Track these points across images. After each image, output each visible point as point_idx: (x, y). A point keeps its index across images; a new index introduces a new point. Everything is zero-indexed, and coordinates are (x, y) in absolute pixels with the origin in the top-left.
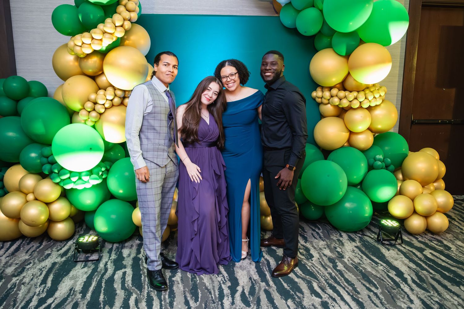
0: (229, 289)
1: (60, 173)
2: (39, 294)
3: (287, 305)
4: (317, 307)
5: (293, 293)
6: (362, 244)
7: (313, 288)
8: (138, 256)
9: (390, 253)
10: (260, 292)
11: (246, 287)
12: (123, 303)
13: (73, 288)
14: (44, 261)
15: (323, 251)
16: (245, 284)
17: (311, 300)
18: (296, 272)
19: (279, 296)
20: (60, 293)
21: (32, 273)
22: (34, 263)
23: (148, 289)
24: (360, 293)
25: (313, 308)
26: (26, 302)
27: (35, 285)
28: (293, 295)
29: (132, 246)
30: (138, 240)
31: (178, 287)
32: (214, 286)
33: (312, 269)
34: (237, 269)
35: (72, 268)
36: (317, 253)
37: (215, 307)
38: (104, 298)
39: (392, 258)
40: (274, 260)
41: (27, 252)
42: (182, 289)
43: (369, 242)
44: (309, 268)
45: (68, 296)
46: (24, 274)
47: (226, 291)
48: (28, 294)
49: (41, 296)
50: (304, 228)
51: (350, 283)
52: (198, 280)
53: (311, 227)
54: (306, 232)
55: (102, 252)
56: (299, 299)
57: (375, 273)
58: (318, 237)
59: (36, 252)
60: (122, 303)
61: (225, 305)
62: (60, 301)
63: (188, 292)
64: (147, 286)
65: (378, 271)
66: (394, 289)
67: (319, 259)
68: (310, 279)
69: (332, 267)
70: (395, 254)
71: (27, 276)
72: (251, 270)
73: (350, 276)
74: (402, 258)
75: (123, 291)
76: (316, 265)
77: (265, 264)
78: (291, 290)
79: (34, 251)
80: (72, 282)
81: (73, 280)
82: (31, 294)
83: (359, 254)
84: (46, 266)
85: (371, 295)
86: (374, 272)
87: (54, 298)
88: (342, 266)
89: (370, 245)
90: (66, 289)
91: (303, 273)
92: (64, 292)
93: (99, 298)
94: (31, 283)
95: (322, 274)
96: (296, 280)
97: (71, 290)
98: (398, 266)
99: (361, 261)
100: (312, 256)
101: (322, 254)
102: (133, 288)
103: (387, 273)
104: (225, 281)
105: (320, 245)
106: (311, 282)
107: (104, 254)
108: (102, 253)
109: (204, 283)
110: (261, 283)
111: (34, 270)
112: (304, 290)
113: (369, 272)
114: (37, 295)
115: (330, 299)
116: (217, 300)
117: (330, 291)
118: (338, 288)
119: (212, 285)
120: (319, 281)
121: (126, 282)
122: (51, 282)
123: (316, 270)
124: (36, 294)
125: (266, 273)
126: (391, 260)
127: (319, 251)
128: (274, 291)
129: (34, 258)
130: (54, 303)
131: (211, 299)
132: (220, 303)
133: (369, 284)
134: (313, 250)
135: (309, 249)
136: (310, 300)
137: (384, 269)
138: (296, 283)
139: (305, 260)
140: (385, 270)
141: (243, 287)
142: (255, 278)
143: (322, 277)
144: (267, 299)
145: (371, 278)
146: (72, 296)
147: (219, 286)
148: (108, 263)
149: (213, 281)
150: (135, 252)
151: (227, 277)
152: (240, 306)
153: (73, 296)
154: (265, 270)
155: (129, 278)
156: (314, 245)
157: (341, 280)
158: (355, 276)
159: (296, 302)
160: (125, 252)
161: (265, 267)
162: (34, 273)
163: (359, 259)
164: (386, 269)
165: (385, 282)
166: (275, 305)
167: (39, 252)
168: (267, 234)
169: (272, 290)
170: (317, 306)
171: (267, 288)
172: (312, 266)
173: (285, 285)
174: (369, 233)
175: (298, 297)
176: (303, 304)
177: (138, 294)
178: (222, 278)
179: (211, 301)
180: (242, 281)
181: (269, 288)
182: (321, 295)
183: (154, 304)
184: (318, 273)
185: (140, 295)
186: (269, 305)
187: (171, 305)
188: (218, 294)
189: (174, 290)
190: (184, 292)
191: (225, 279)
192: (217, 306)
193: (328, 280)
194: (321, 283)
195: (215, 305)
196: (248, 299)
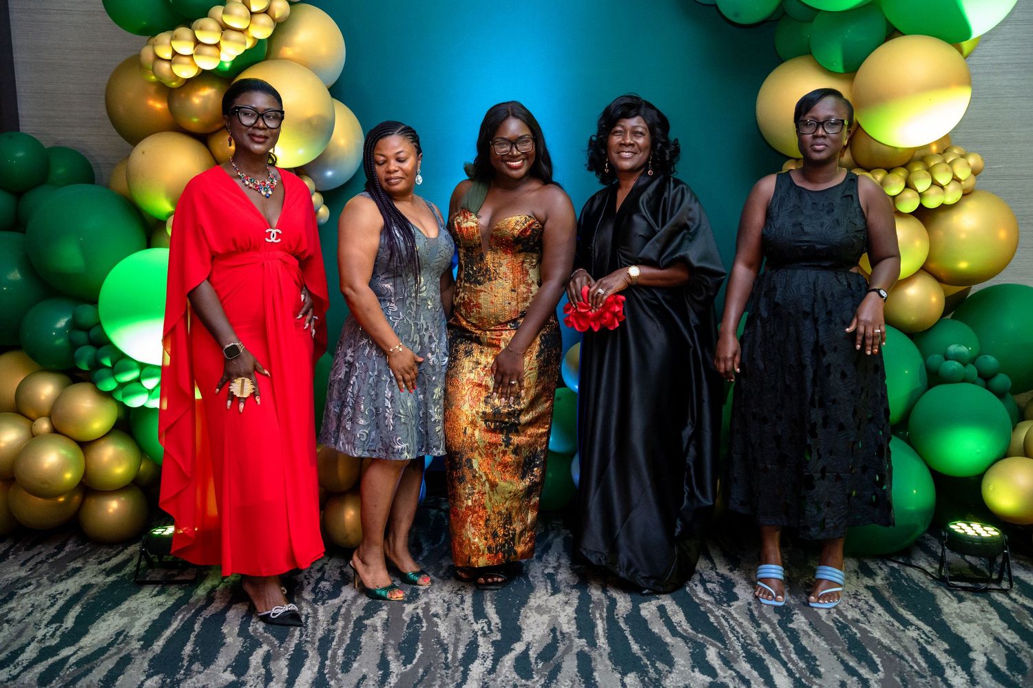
0: (492, 647)
1: (116, 366)
2: (42, 639)
3: (623, 682)
5: (648, 663)
6: (890, 584)
7: (704, 657)
9: (960, 608)
10: (566, 656)
11: (535, 645)
12: (236, 661)
13: (124, 631)
14: (64, 582)
16: (534, 640)
17: (685, 679)
18: (675, 625)
19: (610, 667)
20: (92, 638)
21: (32, 602)
22: (39, 585)
24: (823, 676)
26: (11, 652)
27: (36, 624)
28: (646, 666)
31: (372, 637)
32: (457, 640)
33: (720, 623)
34: (528, 611)
35: (130, 595)
37: (448, 675)
38: (194, 650)
39: (960, 617)
40: (629, 601)
41: (23, 564)
42: (381, 640)
43: (912, 581)
44: (712, 619)
45: (111, 645)
46: (13, 604)
47: (485, 647)
48: (19, 639)
49: (47, 644)
51: (807, 656)
52: (423, 627)
56: (657, 674)
57: (889, 642)
59: (45, 565)
60: (233, 660)
61: (471, 674)
62: (89, 653)
63: (393, 646)
65: (900, 638)
66: (922, 677)
67: (749, 604)
68: (706, 640)
69: (776, 622)
70: (974, 610)
71: (19, 608)
72: (562, 615)
73: (816, 644)
74: (990, 620)
75: (241, 639)
76: (735, 615)
77: (602, 605)
78: (644, 658)
79: (42, 562)
80: (125, 620)
81: (128, 616)
82: (24, 640)
83: (867, 603)
84: (68, 590)
85: (849, 682)
86: (886, 641)
87: (77, 646)
88: (805, 623)
89: (912, 587)
90: (107, 632)
91: (692, 629)
92: (101, 638)
93: (182, 649)
94: (26, 620)
95: (741, 633)
96: (669, 639)
97: (118, 634)
98: (966, 635)
99: (865, 616)
100: (733, 599)
102: (266, 634)
103: (925, 645)
104: (488, 632)
106: (705, 646)
109: (437, 631)
110: (577, 640)
111: (37, 598)
112: (679, 659)
113: (874, 639)
114: (37, 642)
115: (737, 680)
116: (457, 664)
117: (745, 667)
118: (770, 661)
119: (456, 637)
120: (726, 646)
121: (251, 624)
122: (74, 620)
123: (730, 625)
124: (36, 640)
125: (599, 622)
126: (955, 622)
128: (601, 656)
129: (41, 576)
130: (76, 656)
131: (443, 661)
132: (462, 669)
133: (859, 662)
135: (733, 583)
136: (684, 677)
137: (919, 637)
138: (666, 644)
139: (712, 603)
140: (922, 638)
141: (529, 644)
142: (565, 628)
143: (738, 639)
144: (576, 670)
145: (870, 651)
146: (118, 644)
147: (472, 639)
148: (217, 589)
149: (458, 629)
151: (497, 624)
152: (506, 677)
153: (123, 645)
154: (598, 616)
157: (785, 647)
158: (828, 644)
159: (646, 679)
161: (602, 611)
162: (36, 603)
163: (862, 613)
164: (925, 638)
165: (907, 661)
166: (593, 681)
167: (52, 566)
169: (598, 654)
171: (586, 649)
172: (724, 617)
173: (635, 647)
174: (928, 561)
175: (656, 669)
176: (662, 683)
177: (275, 646)
178: (484, 624)
179: (443, 665)
180: (531, 633)
181: (593, 650)
182: (719, 671)
183: (308, 663)
184: (733, 629)
185: (280, 647)
186: (577, 679)
187: (346, 667)
188: (463, 654)
189: (361, 642)
190: (384, 646)
191: (492, 628)
192: (452, 675)
193: (750, 645)
194: (729, 650)
195: (448, 672)
196: (532, 666)
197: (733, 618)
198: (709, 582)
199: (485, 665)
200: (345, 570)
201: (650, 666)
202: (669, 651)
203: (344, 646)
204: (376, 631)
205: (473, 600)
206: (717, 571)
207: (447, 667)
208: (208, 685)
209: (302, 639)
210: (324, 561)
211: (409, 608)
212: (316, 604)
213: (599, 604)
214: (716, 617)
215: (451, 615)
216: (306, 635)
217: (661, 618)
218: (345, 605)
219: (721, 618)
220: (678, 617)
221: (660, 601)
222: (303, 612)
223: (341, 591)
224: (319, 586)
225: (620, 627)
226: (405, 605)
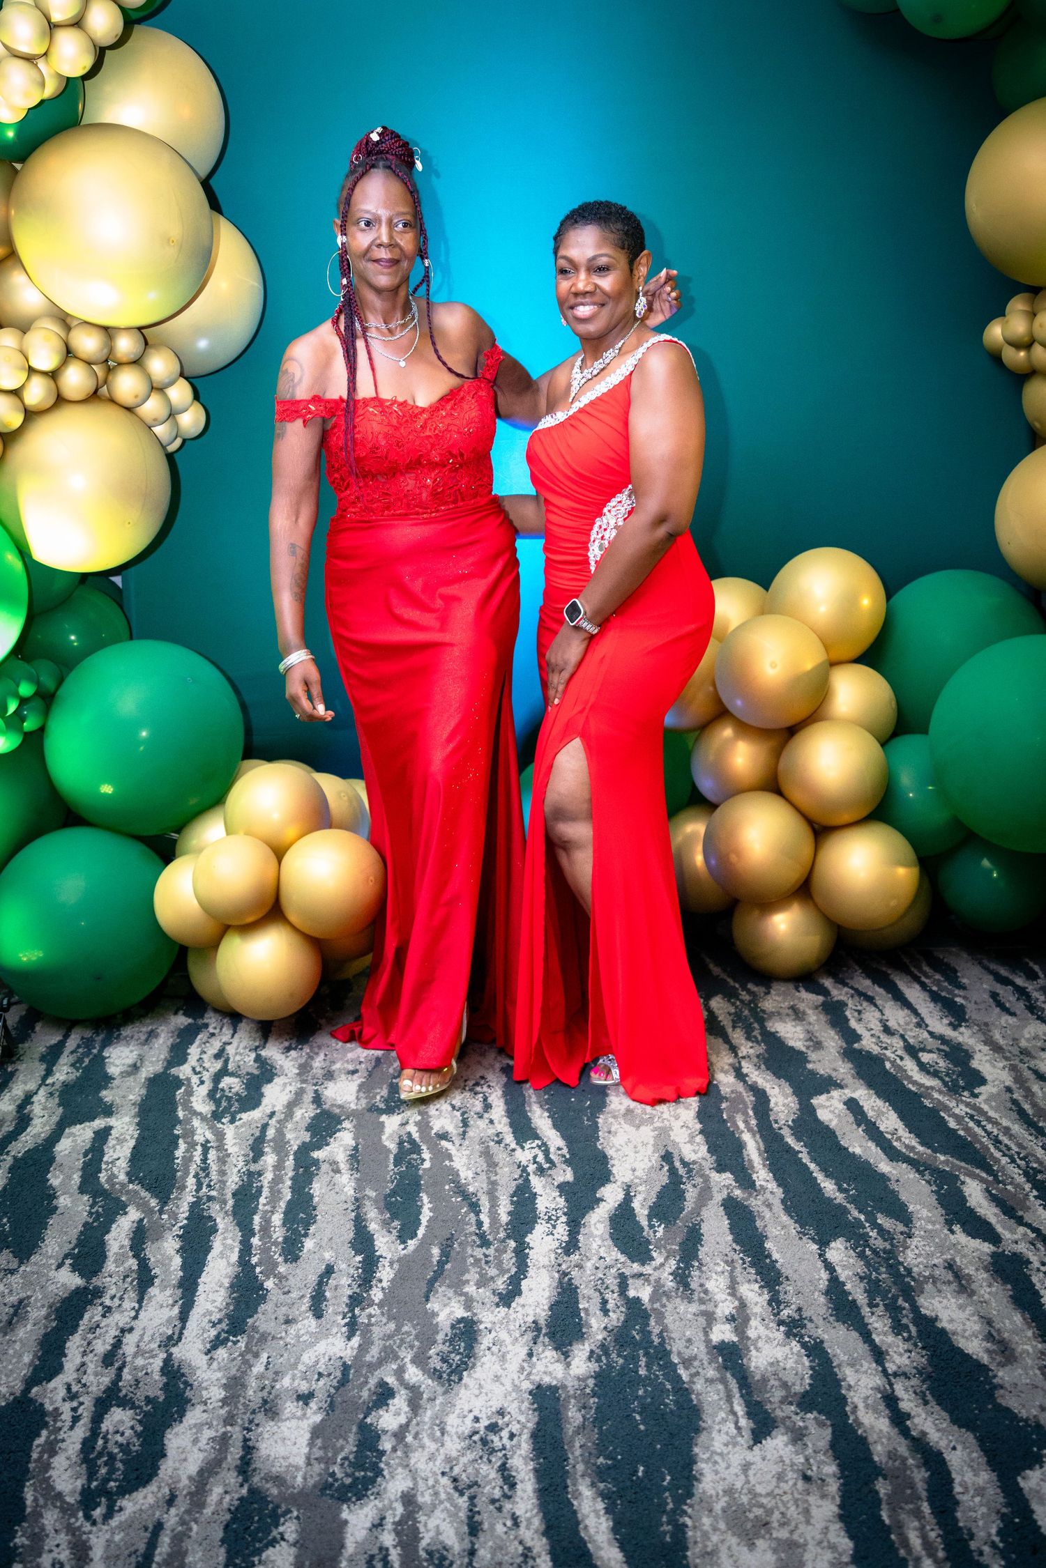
0: (561, 1196)
3: (825, 1261)
4: (968, 1274)
5: (862, 1217)
7: (963, 1199)
8: (174, 1071)
10: (704, 1209)
11: (640, 1188)
12: (80, 1243)
15: (1037, 1062)
16: (636, 1178)
17: (941, 1248)
18: (889, 1136)
19: (793, 1229)
23: (198, 1191)
25: (950, 1277)
28: (859, 1224)
29: (152, 1035)
30: (181, 1012)
31: (332, 1184)
32: (493, 1184)
33: (967, 1129)
34: (611, 1120)
36: (1004, 1068)
37: (489, 1259)
40: (789, 1090)
42: (349, 1191)
44: (952, 1124)
47: (548, 1199)
50: (956, 971)
52: (424, 1160)
53: (993, 966)
54: (964, 988)
55: (14, 1059)
56: (885, 1240)
58: (1019, 1007)
60: (74, 1242)
61: (532, 1253)
63: (376, 1201)
64: (195, 1180)
67: (1009, 1090)
68: (953, 1165)
72: (676, 1125)
75: (86, 1198)
76: (992, 1114)
77: (744, 1103)
78: (850, 1207)
91: (922, 1144)
95: (1016, 1148)
96: (885, 1166)
100: (977, 1079)
101: (1028, 1074)
102: (131, 1186)
104: (547, 1165)
105: (1027, 1036)
106: (957, 1177)
107: (22, 1067)
108: (14, 1062)
109: (451, 1169)
110: (715, 1176)
112: (918, 1207)
115: (1039, 1246)
116: (502, 1235)
119: (489, 1178)
120: (996, 1176)
121: (104, 1166)
123: (989, 1134)
125: (747, 1137)
127: (1017, 1062)
128: (769, 1206)
131: (473, 1229)
132: (512, 1244)
134: (988, 1058)
135: (966, 1051)
136: (938, 1246)
138: (883, 1178)
139: (940, 1092)
141: (629, 1186)
142: (689, 1155)
143: (1013, 1161)
144: (730, 1238)
147: (520, 1181)
148: (35, 1099)
149: (492, 1165)
150: (162, 1057)
151: (559, 1149)
152: (601, 1258)
154: (741, 1125)
155: (119, 1155)
156: (997, 1036)
159: (868, 1252)
160: (119, 1057)
161: (745, 1114)
166: (768, 1260)
168: (772, 991)
169: (764, 1203)
170: (970, 1270)
171: (738, 1193)
172: (972, 1117)
173: (828, 1186)
175: (882, 1231)
176: (901, 1259)
177: (151, 1211)
178: (537, 1151)
179: (474, 1237)
180: (628, 1166)
181: (750, 1195)
182: (999, 1229)
183: (217, 1244)
184: (997, 1142)
185: (161, 1212)
186: (736, 1257)
187: (292, 1251)
188: (509, 1213)
189: (312, 1197)
190: (358, 1203)
191: (552, 1156)
192: (495, 1257)
193: (1040, 1172)
194: (1005, 1185)
195: (487, 1252)
196: (645, 1234)
197: (989, 1119)
198: (923, 1050)
199: (556, 1236)
200: (263, 1053)
201: (867, 1225)
202: (893, 1192)
203: (283, 1204)
204: (338, 1171)
205: (506, 1103)
206: (929, 1028)
207: (485, 1243)
208: (29, 1297)
209: (201, 1194)
210: (225, 1039)
211: (391, 1123)
212: (219, 1121)
213: (737, 1100)
214: (959, 1119)
215: (471, 1133)
216: (209, 1186)
217: (859, 1125)
218: (273, 1122)
219: (967, 1119)
220: (890, 1122)
221: (846, 1091)
222: (196, 1138)
223: (262, 1095)
224: (221, 1086)
225: (790, 1147)
226: (384, 1118)
